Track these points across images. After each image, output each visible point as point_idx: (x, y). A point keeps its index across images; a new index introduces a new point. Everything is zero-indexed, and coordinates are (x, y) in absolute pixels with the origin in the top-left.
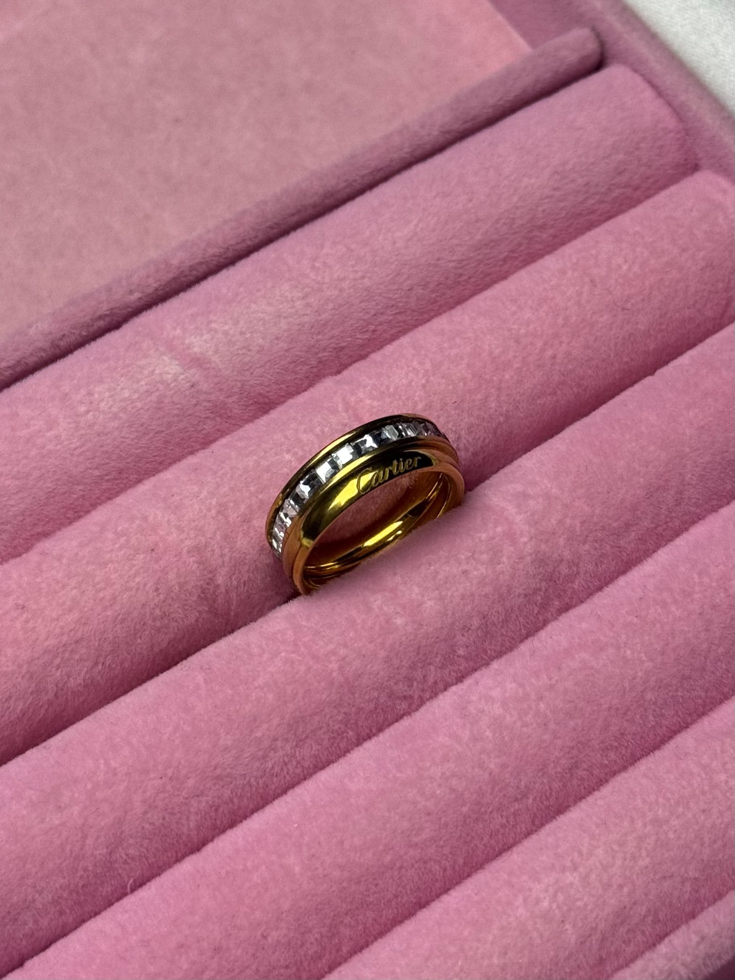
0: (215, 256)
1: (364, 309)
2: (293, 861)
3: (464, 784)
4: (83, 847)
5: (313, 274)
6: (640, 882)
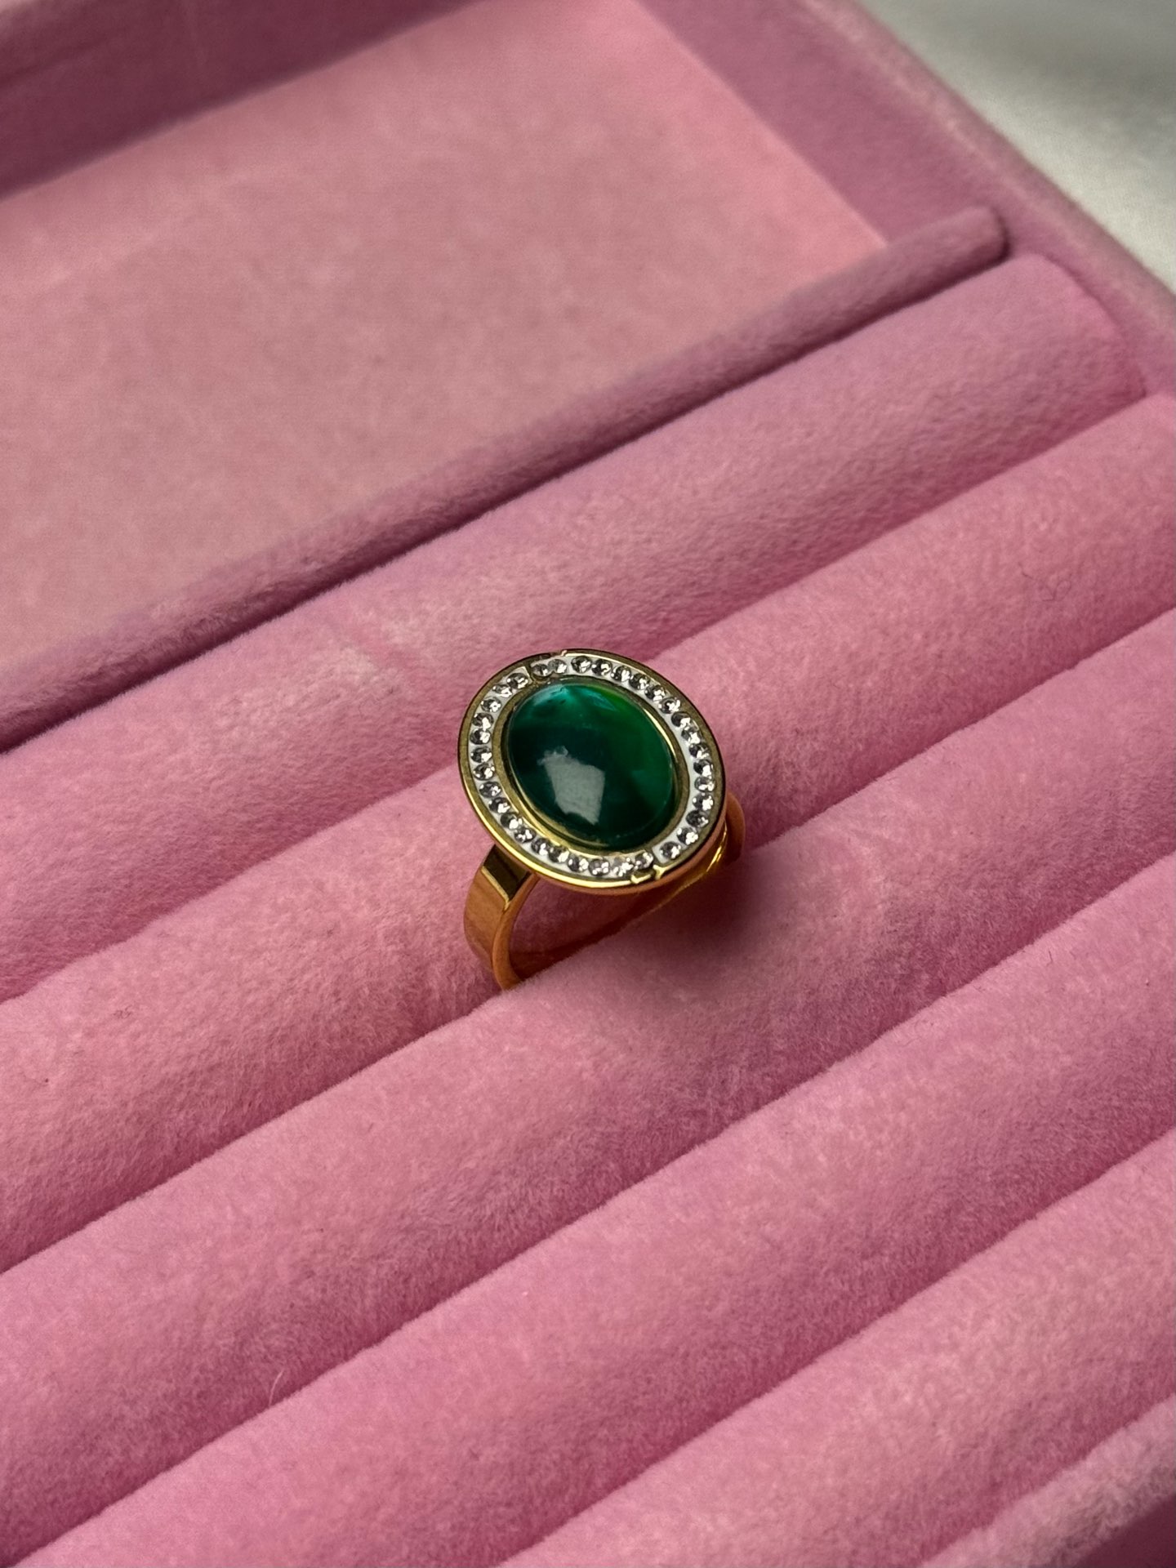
0: (433, 512)
2: (520, 1344)
3: (784, 1230)
4: (198, 1334)
5: (574, 535)
6: (1053, 1365)
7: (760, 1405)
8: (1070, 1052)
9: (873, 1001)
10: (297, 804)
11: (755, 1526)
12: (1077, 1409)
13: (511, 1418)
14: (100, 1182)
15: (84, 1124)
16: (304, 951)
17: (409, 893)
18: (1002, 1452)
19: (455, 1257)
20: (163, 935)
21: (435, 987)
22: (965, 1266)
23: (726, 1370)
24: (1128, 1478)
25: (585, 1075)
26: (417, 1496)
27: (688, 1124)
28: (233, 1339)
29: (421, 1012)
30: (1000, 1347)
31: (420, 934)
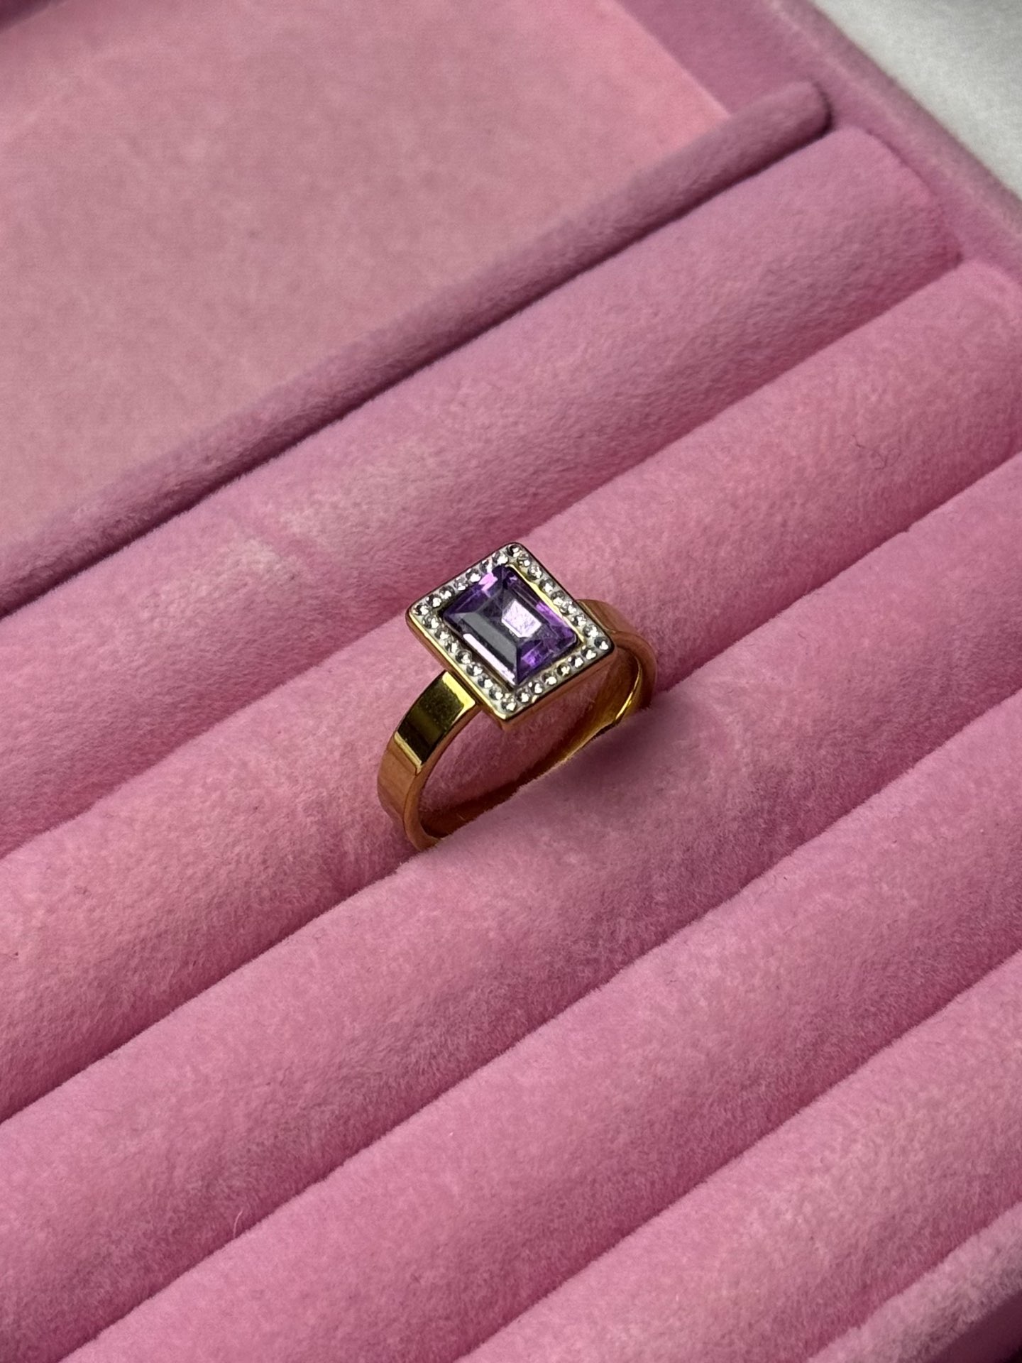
0: (318, 407)
1: (519, 466)
2: (449, 1179)
3: (673, 1069)
4: (170, 1180)
5: (449, 422)
6: (913, 1182)
7: (659, 1222)
8: (916, 896)
9: (741, 852)
10: (215, 684)
11: (662, 1334)
12: (934, 1219)
13: (446, 1245)
14: (69, 1039)
15: (52, 991)
17: (322, 769)
18: (872, 1260)
19: (387, 1100)
20: (108, 816)
21: (352, 852)
23: (628, 1192)
24: (981, 1278)
25: (492, 935)
26: (370, 1316)
27: (584, 972)
28: (200, 1183)
29: (339, 873)
30: (866, 1168)
31: (334, 804)
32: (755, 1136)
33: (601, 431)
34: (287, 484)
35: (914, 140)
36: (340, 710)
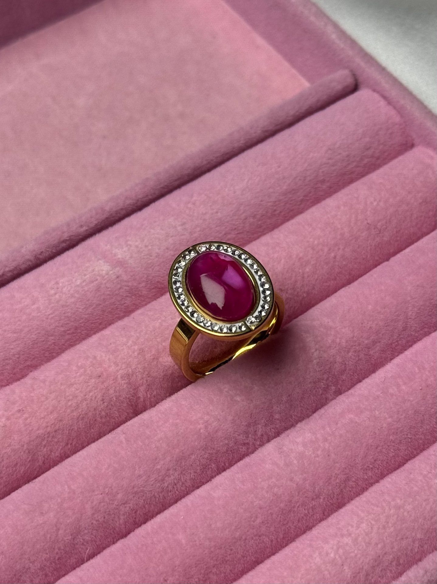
0: (131, 205)
2: (181, 537)
3: (281, 490)
4: (57, 536)
5: (187, 211)
6: (388, 541)
7: (274, 558)
8: (391, 417)
9: (313, 398)
10: (82, 323)
12: (398, 557)
13: (179, 566)
14: (15, 476)
15: (8, 454)
16: (90, 384)
17: (129, 360)
18: (369, 575)
19: (154, 503)
20: (34, 379)
21: (141, 396)
22: (353, 502)
23: (261, 545)
25: (202, 431)
27: (242, 448)
28: (70, 537)
29: (136, 406)
30: (367, 534)
31: (134, 376)
32: (318, 522)
33: (254, 217)
34: (116, 237)
35: (393, 93)
36: (138, 335)
